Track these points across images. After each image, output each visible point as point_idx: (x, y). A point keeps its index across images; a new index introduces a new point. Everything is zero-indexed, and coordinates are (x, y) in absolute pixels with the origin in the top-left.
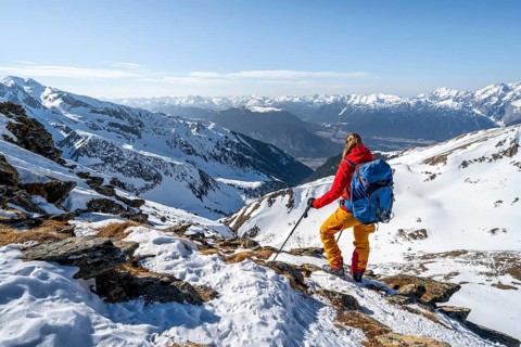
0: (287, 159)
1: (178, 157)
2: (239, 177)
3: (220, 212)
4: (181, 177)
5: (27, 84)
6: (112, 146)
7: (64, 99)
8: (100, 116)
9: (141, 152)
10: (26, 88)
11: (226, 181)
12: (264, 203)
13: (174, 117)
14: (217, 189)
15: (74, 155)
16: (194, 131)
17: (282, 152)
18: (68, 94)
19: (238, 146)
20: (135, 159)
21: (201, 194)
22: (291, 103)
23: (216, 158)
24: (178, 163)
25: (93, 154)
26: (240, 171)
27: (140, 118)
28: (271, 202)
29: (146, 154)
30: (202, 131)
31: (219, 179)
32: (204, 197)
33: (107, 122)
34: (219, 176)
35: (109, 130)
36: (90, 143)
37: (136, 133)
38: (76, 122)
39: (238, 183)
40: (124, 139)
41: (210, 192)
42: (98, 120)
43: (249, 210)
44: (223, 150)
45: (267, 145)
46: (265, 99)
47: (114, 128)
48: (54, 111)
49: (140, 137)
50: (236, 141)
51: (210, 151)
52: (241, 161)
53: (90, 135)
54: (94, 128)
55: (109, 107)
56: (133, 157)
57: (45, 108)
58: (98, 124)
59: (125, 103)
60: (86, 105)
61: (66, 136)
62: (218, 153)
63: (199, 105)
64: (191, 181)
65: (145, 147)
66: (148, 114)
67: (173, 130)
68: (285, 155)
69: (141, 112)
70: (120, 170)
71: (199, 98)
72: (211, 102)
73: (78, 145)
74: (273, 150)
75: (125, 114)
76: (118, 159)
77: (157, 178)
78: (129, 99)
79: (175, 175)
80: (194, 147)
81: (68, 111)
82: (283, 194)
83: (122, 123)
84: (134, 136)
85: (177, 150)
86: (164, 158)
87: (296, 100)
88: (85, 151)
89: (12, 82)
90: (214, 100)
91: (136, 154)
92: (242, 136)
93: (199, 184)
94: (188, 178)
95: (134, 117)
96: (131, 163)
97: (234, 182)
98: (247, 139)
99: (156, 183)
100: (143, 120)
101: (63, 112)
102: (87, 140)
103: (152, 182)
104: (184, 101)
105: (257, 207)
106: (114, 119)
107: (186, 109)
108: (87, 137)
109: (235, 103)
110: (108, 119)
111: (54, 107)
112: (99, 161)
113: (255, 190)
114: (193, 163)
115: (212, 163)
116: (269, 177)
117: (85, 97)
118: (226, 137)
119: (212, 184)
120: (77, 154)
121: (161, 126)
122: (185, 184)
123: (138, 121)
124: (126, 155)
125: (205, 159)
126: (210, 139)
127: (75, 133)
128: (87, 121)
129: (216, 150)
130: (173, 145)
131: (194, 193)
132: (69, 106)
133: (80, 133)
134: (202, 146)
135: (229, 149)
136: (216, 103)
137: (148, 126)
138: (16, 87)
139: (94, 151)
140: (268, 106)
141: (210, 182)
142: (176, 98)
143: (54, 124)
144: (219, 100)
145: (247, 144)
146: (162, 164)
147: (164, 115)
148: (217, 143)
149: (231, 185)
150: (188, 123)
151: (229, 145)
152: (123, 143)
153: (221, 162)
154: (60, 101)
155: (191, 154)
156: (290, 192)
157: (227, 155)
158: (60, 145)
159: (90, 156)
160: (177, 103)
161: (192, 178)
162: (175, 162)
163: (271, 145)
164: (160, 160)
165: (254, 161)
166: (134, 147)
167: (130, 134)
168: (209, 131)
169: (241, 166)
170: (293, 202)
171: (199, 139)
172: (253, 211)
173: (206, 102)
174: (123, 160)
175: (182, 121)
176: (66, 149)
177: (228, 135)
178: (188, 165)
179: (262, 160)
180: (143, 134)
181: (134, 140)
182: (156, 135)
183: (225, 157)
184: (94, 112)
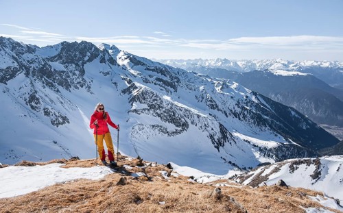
0: (308, 124)
1: (203, 110)
2: (255, 135)
3: (234, 165)
4: (203, 128)
5: (111, 49)
6: (157, 96)
7: (130, 59)
8: (151, 73)
9: (176, 103)
10: (110, 51)
11: (243, 137)
12: (285, 168)
13: (204, 76)
14: (233, 143)
15: (131, 100)
16: (218, 89)
17: (303, 116)
18: (134, 56)
19: (257, 106)
20: (171, 108)
21: (219, 145)
22: (319, 68)
23: (235, 114)
24: (202, 115)
25: (143, 101)
26: (257, 129)
27: (178, 76)
28: (292, 169)
29: (180, 105)
30: (225, 89)
31: (236, 134)
32: (221, 148)
33: (155, 77)
34: (236, 131)
35: (155, 84)
36: (142, 93)
37: (174, 87)
38: (135, 77)
39: (254, 140)
40: (164, 91)
41: (227, 144)
42: (150, 76)
43: (267, 172)
44: (243, 108)
45: (288, 108)
46: (289, 63)
47: (159, 83)
48: (124, 68)
49: (176, 91)
50: (256, 101)
51: (231, 108)
52: (259, 121)
53: (143, 87)
54: (146, 81)
55: (158, 66)
56: (170, 106)
57: (119, 65)
58: (149, 78)
59: (168, 63)
60: (143, 64)
61: (129, 85)
62: (238, 110)
63: (225, 66)
64: (212, 132)
65: (179, 98)
66: (184, 72)
67: (202, 88)
68: (306, 120)
69: (179, 71)
70: (159, 115)
71: (226, 61)
72: (236, 64)
73: (135, 93)
74: (293, 113)
75: (168, 72)
76: (159, 107)
77: (185, 126)
78: (171, 60)
79: (199, 125)
80: (218, 103)
81: (132, 68)
82: (308, 163)
83: (165, 79)
84: (172, 90)
85: (203, 104)
86: (193, 110)
87: (326, 65)
88: (138, 98)
89: (103, 47)
90: (239, 63)
91: (172, 104)
92: (260, 95)
93: (218, 135)
94: (209, 129)
95: (174, 75)
96: (168, 111)
97: (249, 139)
98: (268, 100)
99: (184, 129)
100: (180, 77)
101: (129, 68)
102: (141, 91)
103: (180, 128)
104: (213, 63)
105: (276, 170)
106: (160, 76)
109: (258, 67)
110: (156, 75)
111: (124, 65)
112: (146, 106)
113: (271, 150)
114: (215, 116)
115: (231, 118)
116: (287, 140)
117: (143, 58)
118: (247, 97)
119: (229, 138)
120: (133, 99)
121: (193, 83)
122: (206, 134)
123: (176, 78)
124: (165, 104)
125: (226, 114)
126: (232, 97)
127: (134, 84)
128: (142, 76)
129: (236, 107)
130: (201, 99)
131: (213, 143)
132: (133, 64)
133: (137, 84)
134: (224, 103)
135: (248, 108)
136: (240, 65)
137: (183, 83)
138: (105, 51)
139: (144, 99)
140: (292, 70)
141: (228, 136)
142: (207, 60)
143: (122, 77)
144: (243, 63)
145: (267, 105)
146: (191, 115)
147: (196, 74)
148: (238, 101)
149: (247, 141)
150: (215, 82)
151: (249, 104)
152: (164, 94)
153: (240, 119)
154: (128, 61)
155: (214, 108)
156: (318, 163)
157: (246, 113)
158: (124, 92)
159: (141, 102)
160: (207, 64)
161: (212, 129)
162: (200, 114)
163: (292, 108)
164: (190, 111)
165: (272, 122)
166: (172, 98)
167: (169, 88)
168: (232, 90)
169: (258, 125)
170: (320, 173)
171: (222, 96)
172: (271, 173)
173: (232, 64)
174: (162, 108)
175: (209, 80)
176: (127, 96)
177: (249, 95)
178: (210, 118)
179: (281, 122)
180: (179, 89)
181: (171, 92)
182: (188, 90)
183: (244, 114)
184: (148, 69)
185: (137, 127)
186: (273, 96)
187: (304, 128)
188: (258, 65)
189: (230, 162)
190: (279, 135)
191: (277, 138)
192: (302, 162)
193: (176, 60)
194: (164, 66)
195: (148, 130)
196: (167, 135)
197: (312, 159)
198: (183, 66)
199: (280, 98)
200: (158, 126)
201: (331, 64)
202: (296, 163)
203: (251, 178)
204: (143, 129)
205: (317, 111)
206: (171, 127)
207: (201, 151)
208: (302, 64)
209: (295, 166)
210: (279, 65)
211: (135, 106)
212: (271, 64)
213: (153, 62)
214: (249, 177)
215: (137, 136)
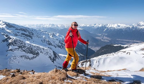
0: (85, 47)
1: (45, 46)
4: (46, 54)
6: (22, 42)
7: (7, 25)
8: (18, 31)
9: (32, 44)
11: (63, 55)
13: (44, 31)
14: (59, 58)
15: (8, 45)
16: (51, 37)
18: (8, 23)
20: (30, 47)
21: (53, 60)
22: (86, 27)
23: (59, 46)
24: (45, 48)
25: (15, 45)
27: (32, 32)
29: (34, 45)
30: (54, 36)
31: (60, 55)
32: (54, 61)
33: (21, 33)
34: (60, 53)
35: (21, 36)
36: (14, 41)
38: (10, 33)
40: (26, 39)
41: (57, 59)
42: (18, 32)
44: (62, 43)
47: (23, 35)
49: (32, 39)
51: (57, 44)
53: (15, 38)
54: (16, 35)
55: (22, 28)
59: (27, 26)
60: (14, 27)
61: (6, 38)
62: (60, 44)
63: (53, 27)
64: (50, 55)
65: (34, 42)
66: (35, 30)
67: (44, 36)
69: (33, 30)
70: (24, 51)
71: (53, 25)
72: (57, 26)
73: (10, 41)
75: (28, 31)
76: (24, 47)
77: (38, 54)
78: (28, 25)
79: (44, 53)
80: (51, 42)
81: (8, 29)
82: (87, 62)
83: (26, 33)
84: (30, 38)
85: (45, 43)
86: (41, 46)
87: (88, 26)
90: (58, 25)
91: (30, 45)
93: (53, 56)
94: (49, 54)
95: (30, 31)
96: (28, 48)
99: (37, 56)
100: (33, 32)
101: (6, 29)
102: (14, 40)
103: (36, 55)
104: (48, 26)
106: (23, 32)
107: (48, 29)
108: (13, 38)
110: (21, 32)
111: (3, 28)
112: (17, 47)
114: (51, 48)
115: (57, 48)
116: (79, 54)
117: (14, 24)
118: (63, 39)
119: (58, 56)
120: (9, 44)
121: (39, 34)
122: (48, 56)
123: (32, 33)
124: (27, 45)
125: (55, 47)
126: (57, 40)
127: (9, 37)
128: (14, 33)
129: (59, 44)
130: (44, 41)
131: (51, 60)
132: (8, 27)
133: (11, 37)
134: (54, 42)
135: (64, 43)
136: (59, 26)
137: (35, 35)
139: (16, 44)
140: (78, 28)
141: (57, 56)
142: (45, 25)
143: (2, 34)
144: (60, 25)
146: (40, 49)
147: (41, 30)
148: (60, 41)
149: (65, 57)
150: (49, 33)
151: (64, 42)
152: (26, 41)
153: (61, 48)
154: (5, 25)
155: (50, 45)
156: (90, 61)
157: (63, 45)
158: (4, 41)
159: (14, 45)
160: (45, 26)
161: (50, 54)
162: (44, 48)
164: (39, 47)
166: (30, 42)
167: (29, 37)
168: (57, 37)
170: (91, 65)
171: (53, 39)
173: (56, 26)
174: (25, 47)
175: (47, 33)
176: (5, 43)
177: (64, 38)
178: (49, 49)
180: (33, 38)
181: (30, 39)
182: (38, 38)
183: (62, 46)
184: (17, 29)
185: (12, 58)
187: (84, 49)
188: (66, 26)
189: (59, 67)
192: (85, 62)
193: (31, 25)
194: (25, 28)
195: (19, 59)
196: (29, 59)
197: (88, 60)
198: (35, 27)
200: (24, 56)
201: (89, 25)
202: (83, 62)
204: (16, 58)
206: (31, 56)
207: (46, 64)
208: (81, 25)
209: (83, 64)
211: (10, 47)
213: (19, 26)
215: (13, 62)
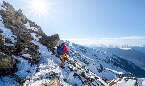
2: (114, 69)
5: (68, 42)
6: (79, 54)
8: (78, 48)
9: (85, 57)
11: (109, 69)
12: (123, 80)
13: (95, 49)
14: (105, 71)
16: (100, 53)
17: (134, 64)
18: (74, 43)
19: (114, 59)
21: (100, 71)
22: (138, 47)
23: (106, 61)
24: (94, 61)
26: (115, 67)
28: (126, 81)
29: (86, 57)
30: (102, 53)
31: (106, 68)
32: (101, 72)
34: (107, 67)
35: (79, 51)
36: (75, 53)
37: (85, 52)
38: (74, 49)
39: (113, 71)
40: (82, 53)
41: (103, 71)
44: (109, 60)
45: (126, 60)
46: (126, 45)
48: (71, 47)
49: (86, 53)
51: (104, 59)
52: (115, 64)
53: (76, 52)
54: (77, 50)
55: (80, 46)
56: (83, 57)
61: (72, 51)
62: (107, 60)
63: (102, 46)
64: (97, 67)
66: (88, 48)
67: (94, 53)
68: (135, 65)
69: (87, 48)
70: (80, 60)
71: (102, 45)
73: (73, 53)
74: (129, 63)
75: (83, 48)
76: (80, 57)
77: (88, 64)
78: (85, 45)
79: (93, 64)
80: (99, 58)
81: (73, 47)
82: (132, 79)
83: (82, 50)
84: (85, 53)
85: (94, 58)
86: (91, 59)
87: (141, 46)
88: (74, 55)
90: (107, 45)
92: (116, 56)
93: (100, 68)
94: (96, 65)
95: (85, 49)
96: (83, 59)
97: (112, 70)
98: (118, 58)
99: (88, 65)
103: (86, 65)
104: (98, 45)
105: (119, 80)
106: (81, 49)
109: (114, 46)
112: (76, 57)
113: (120, 75)
114: (98, 62)
115: (104, 63)
116: (127, 72)
117: (76, 44)
118: (110, 56)
119: (104, 69)
121: (91, 51)
122: (95, 67)
125: (102, 61)
126: (104, 56)
129: (106, 59)
130: (94, 56)
131: (98, 70)
133: (74, 51)
134: (102, 57)
137: (88, 51)
138: (66, 42)
139: (76, 55)
140: (127, 48)
142: (96, 45)
143: (70, 49)
145: (118, 59)
146: (90, 61)
147: (92, 48)
148: (107, 57)
151: (111, 58)
154: (72, 45)
155: (98, 59)
156: (136, 79)
157: (110, 61)
163: (128, 61)
164: (90, 59)
165: (121, 65)
166: (84, 55)
168: (104, 54)
169: (115, 65)
171: (101, 55)
172: (117, 81)
173: (104, 46)
175: (97, 50)
176: (71, 54)
179: (124, 65)
182: (89, 53)
183: (109, 62)
184: (77, 47)
186: (121, 56)
187: (135, 68)
190: (124, 70)
191: (123, 71)
192: (130, 78)
194: (82, 46)
199: (124, 57)
201: (143, 46)
203: (110, 83)
205: (140, 63)
208: (131, 46)
210: (122, 46)
212: (119, 46)
214: (109, 82)
